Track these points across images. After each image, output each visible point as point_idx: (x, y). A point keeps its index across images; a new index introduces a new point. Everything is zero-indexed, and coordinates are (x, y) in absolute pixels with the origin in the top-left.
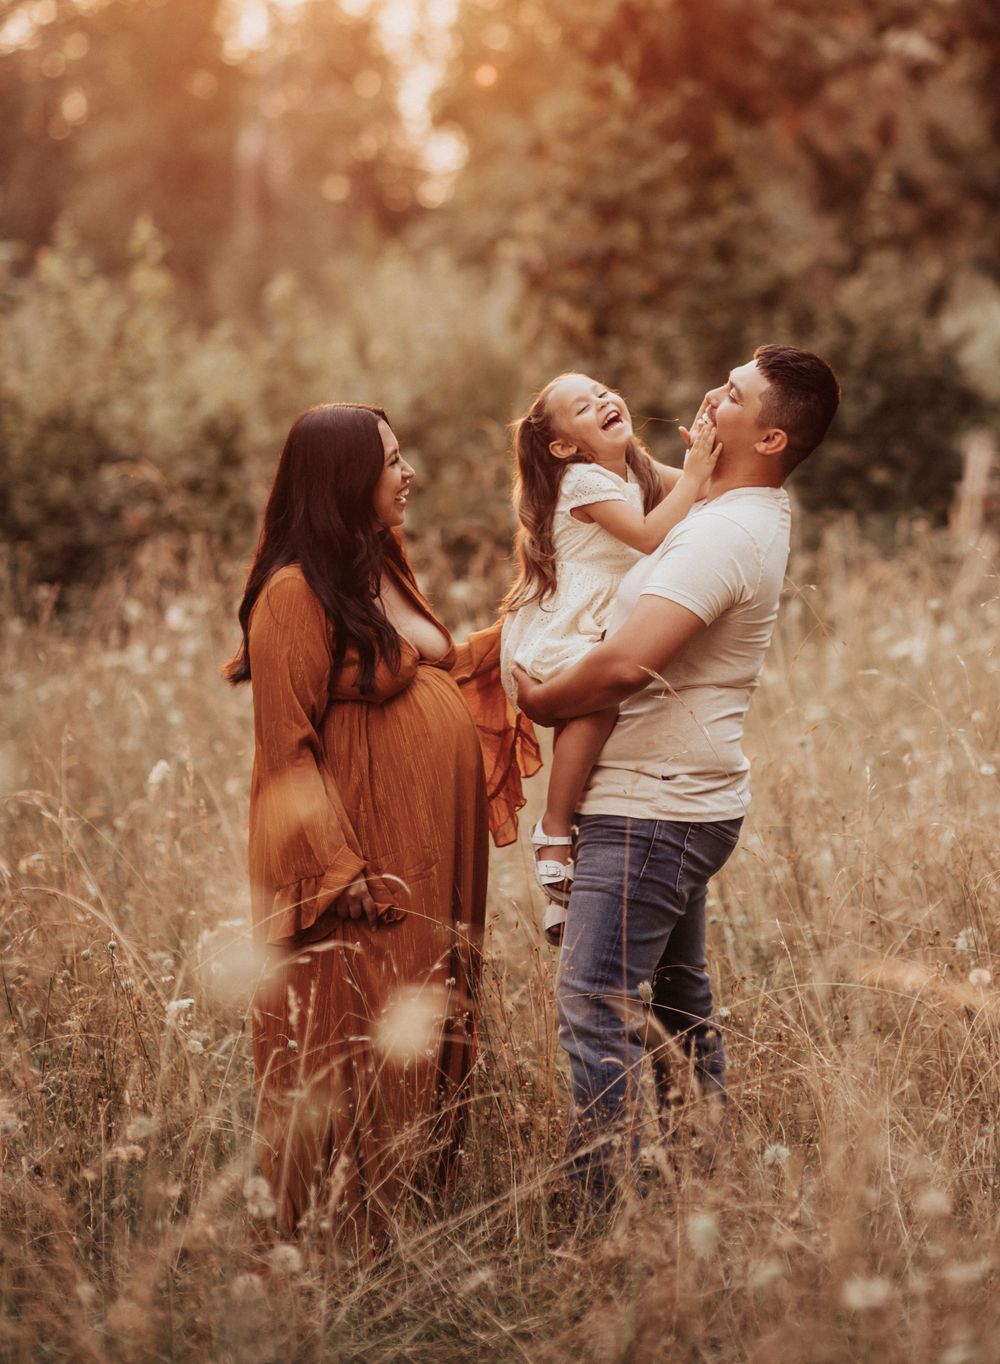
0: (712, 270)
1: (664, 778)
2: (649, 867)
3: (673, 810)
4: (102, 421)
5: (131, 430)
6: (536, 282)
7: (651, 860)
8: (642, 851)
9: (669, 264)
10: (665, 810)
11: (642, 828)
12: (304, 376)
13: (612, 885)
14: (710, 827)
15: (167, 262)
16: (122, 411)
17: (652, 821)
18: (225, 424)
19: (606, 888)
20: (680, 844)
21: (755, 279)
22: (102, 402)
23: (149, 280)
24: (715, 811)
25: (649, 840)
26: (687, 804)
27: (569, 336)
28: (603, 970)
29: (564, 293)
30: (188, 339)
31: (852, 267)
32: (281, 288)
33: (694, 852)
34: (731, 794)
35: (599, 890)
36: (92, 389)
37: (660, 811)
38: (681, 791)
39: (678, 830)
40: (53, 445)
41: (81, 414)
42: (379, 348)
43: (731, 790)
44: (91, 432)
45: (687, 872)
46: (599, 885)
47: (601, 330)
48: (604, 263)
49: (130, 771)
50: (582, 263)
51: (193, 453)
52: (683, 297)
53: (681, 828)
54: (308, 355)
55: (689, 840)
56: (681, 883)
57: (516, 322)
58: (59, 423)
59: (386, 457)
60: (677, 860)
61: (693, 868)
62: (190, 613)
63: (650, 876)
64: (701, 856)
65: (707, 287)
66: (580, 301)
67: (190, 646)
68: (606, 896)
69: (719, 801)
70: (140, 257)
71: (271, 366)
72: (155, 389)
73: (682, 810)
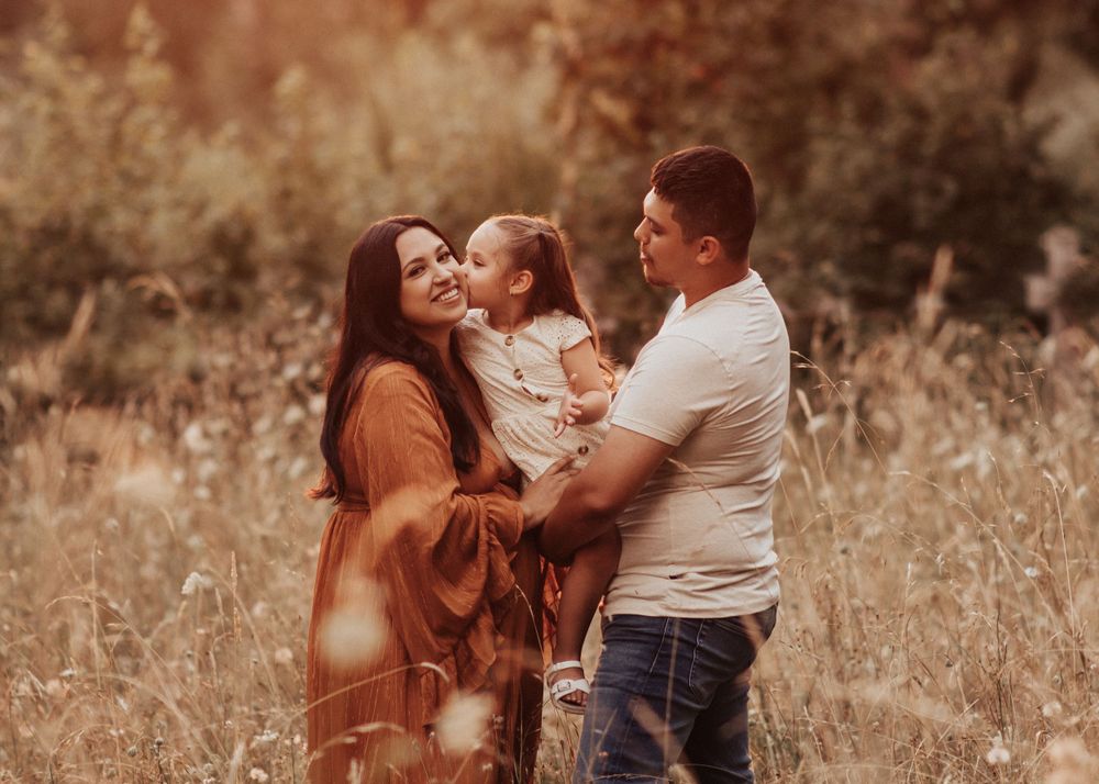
0: (766, 55)
1: (672, 578)
2: (658, 662)
3: (684, 607)
4: (100, 229)
5: (132, 238)
6: (572, 70)
7: (661, 655)
8: (653, 647)
9: (719, 49)
10: (674, 607)
11: (653, 626)
12: (320, 179)
13: (621, 681)
14: (723, 622)
15: (164, 55)
16: (121, 219)
17: (663, 619)
18: (235, 232)
19: (616, 683)
20: (692, 640)
21: (815, 63)
22: (99, 211)
23: (147, 74)
24: (727, 606)
25: (660, 636)
26: (698, 600)
27: (609, 128)
28: (614, 764)
29: (603, 82)
30: (190, 139)
31: (919, 49)
32: (292, 81)
33: (708, 647)
34: (748, 589)
35: (610, 686)
36: (88, 195)
37: (668, 608)
38: (689, 588)
39: (690, 626)
40: (46, 258)
41: (77, 223)
42: (403, 147)
43: (748, 585)
44: (87, 243)
45: (701, 666)
46: (610, 682)
47: (643, 123)
48: (646, 49)
49: (148, 599)
50: (621, 50)
51: (200, 264)
52: (733, 85)
53: (692, 625)
54: (324, 155)
55: (702, 636)
56: (694, 677)
57: (551, 114)
58: (52, 234)
59: (403, 268)
60: (689, 655)
61: (707, 663)
62: (206, 435)
63: (660, 671)
64: (717, 652)
65: (760, 73)
66: (621, 91)
67: (208, 468)
68: (617, 691)
69: (731, 597)
70: (139, 51)
71: (284, 168)
72: (158, 194)
73: (692, 607)
